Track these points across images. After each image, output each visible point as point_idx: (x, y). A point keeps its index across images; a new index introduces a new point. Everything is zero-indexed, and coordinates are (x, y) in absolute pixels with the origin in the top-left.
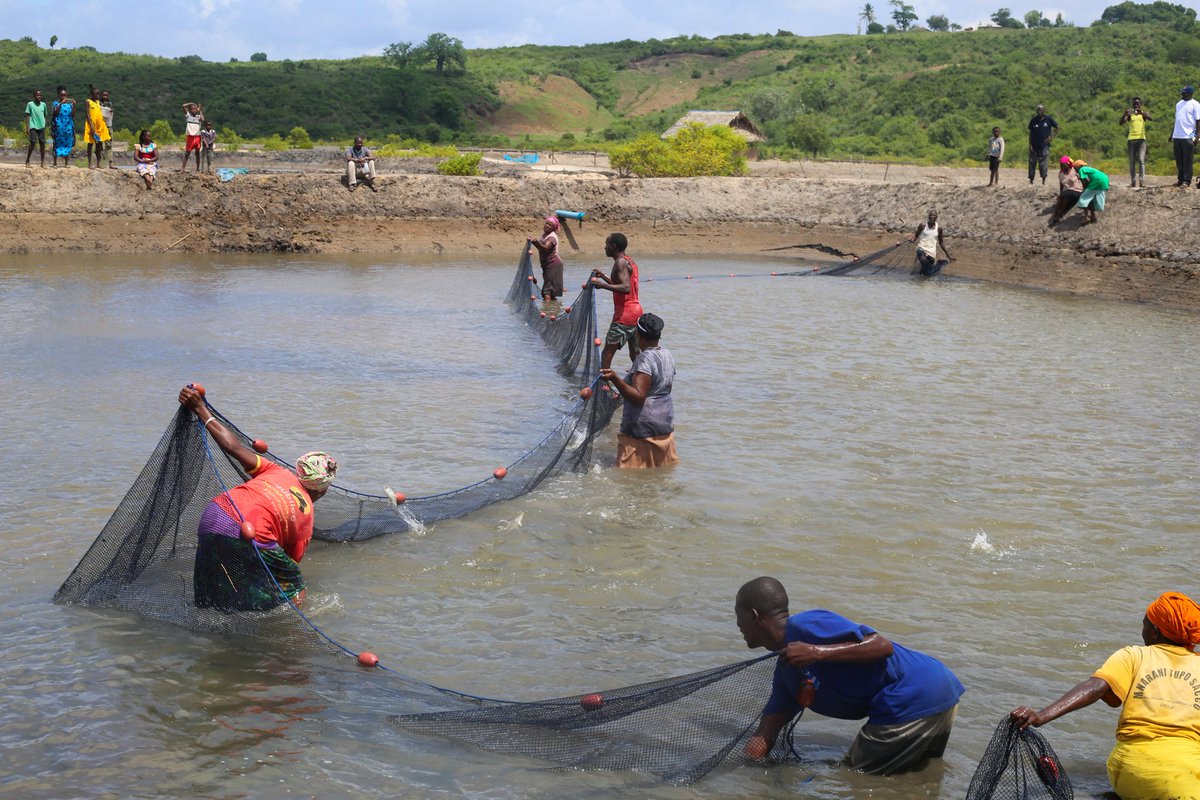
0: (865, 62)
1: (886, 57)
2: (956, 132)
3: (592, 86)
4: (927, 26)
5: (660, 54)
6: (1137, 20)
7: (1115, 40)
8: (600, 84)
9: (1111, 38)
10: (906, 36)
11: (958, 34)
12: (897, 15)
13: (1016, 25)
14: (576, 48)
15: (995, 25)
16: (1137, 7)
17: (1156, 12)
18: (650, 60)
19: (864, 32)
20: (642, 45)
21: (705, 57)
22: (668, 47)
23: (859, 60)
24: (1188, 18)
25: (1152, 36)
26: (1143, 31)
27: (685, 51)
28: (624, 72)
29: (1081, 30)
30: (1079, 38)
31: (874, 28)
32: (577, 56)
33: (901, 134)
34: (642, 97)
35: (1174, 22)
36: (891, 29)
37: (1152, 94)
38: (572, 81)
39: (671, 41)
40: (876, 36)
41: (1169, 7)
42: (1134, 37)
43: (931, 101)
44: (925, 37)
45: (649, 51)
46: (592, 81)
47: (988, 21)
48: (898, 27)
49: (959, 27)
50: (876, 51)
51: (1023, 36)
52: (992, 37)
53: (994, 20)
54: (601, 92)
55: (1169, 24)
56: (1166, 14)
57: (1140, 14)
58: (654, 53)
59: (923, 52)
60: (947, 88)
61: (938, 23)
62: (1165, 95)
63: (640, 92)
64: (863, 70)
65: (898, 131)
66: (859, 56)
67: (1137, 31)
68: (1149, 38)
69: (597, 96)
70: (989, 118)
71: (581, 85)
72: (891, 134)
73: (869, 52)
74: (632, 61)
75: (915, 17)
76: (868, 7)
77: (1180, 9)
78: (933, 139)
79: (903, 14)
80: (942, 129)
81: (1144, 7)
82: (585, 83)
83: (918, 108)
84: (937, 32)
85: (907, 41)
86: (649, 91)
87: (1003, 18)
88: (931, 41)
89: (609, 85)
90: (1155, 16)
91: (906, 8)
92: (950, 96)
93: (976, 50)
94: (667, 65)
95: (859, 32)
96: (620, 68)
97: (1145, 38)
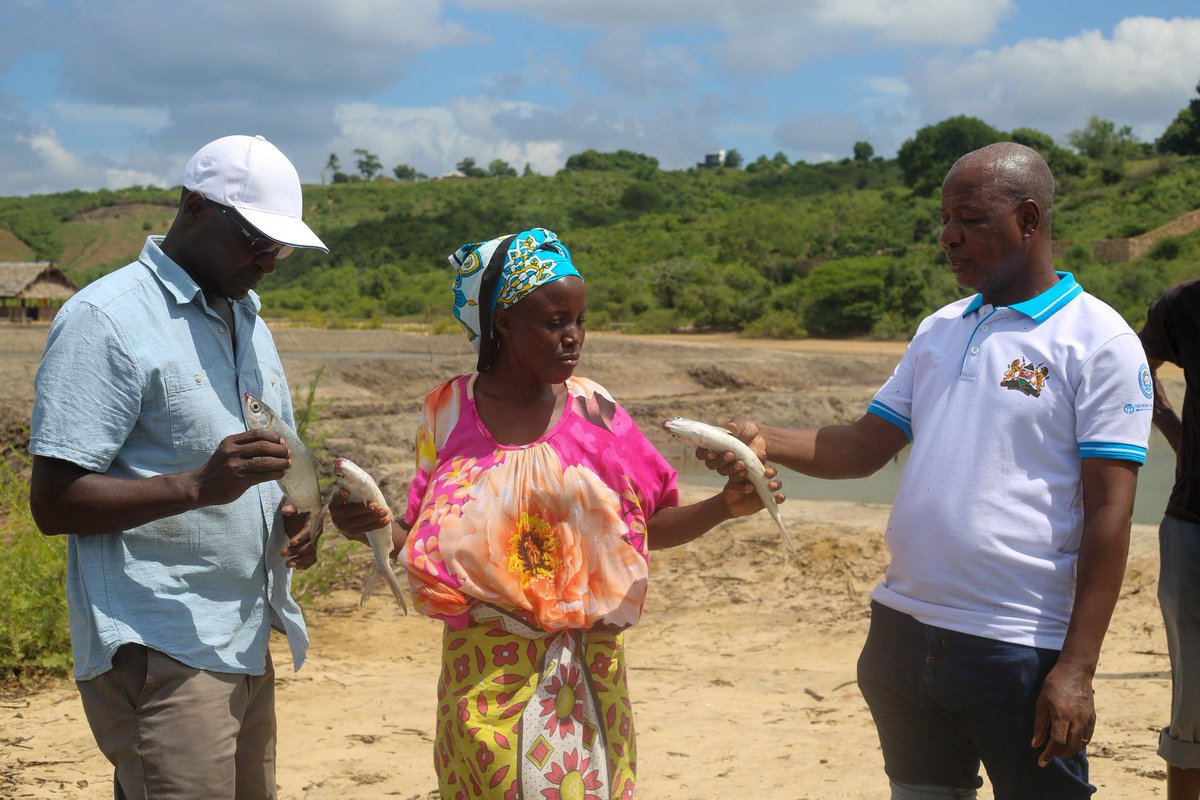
0: (326, 212)
1: (348, 207)
2: (387, 284)
3: (33, 239)
4: (392, 176)
5: (111, 204)
6: (599, 168)
7: (578, 189)
8: (42, 237)
9: (573, 186)
10: (368, 186)
11: (426, 183)
12: (361, 165)
13: (480, 174)
14: (19, 199)
15: (460, 174)
16: (599, 156)
17: (620, 161)
18: (100, 211)
19: (328, 182)
20: (91, 196)
21: (159, 208)
22: (119, 198)
23: (320, 211)
24: (650, 166)
25: (614, 184)
26: (605, 180)
27: (137, 202)
28: (69, 225)
29: (544, 179)
30: (541, 186)
31: (339, 178)
32: (19, 207)
33: (334, 286)
34: (88, 251)
35: (636, 170)
36: (355, 179)
37: (595, 241)
38: (10, 235)
39: (123, 191)
40: (340, 186)
41: (631, 156)
42: (596, 185)
43: (372, 251)
44: (389, 186)
45: (98, 202)
46: (33, 234)
47: (454, 172)
48: (363, 177)
49: (425, 177)
50: (337, 201)
51: (487, 186)
52: (455, 186)
53: (460, 169)
54: (43, 246)
55: (630, 172)
56: (628, 162)
57: (603, 162)
58: (104, 204)
59: (386, 202)
60: (389, 237)
61: (403, 172)
62: (608, 241)
63: (86, 246)
64: (323, 220)
65: (331, 283)
66: (319, 206)
67: (599, 179)
68: (611, 186)
69: (39, 250)
70: (431, 267)
71: (20, 238)
72: (324, 286)
73: (330, 202)
74: (79, 212)
75: (378, 166)
76: (333, 157)
77: (643, 157)
78: (363, 291)
79: (367, 164)
80: (372, 281)
81: (607, 156)
82: (24, 236)
83: (358, 259)
84: (402, 182)
85: (370, 191)
86: (96, 245)
87: (467, 167)
88: (394, 191)
89: (51, 238)
90: (617, 165)
91: (371, 158)
92: (391, 245)
93: (439, 199)
94: (117, 217)
95: (324, 181)
96: (65, 220)
97: (607, 186)
